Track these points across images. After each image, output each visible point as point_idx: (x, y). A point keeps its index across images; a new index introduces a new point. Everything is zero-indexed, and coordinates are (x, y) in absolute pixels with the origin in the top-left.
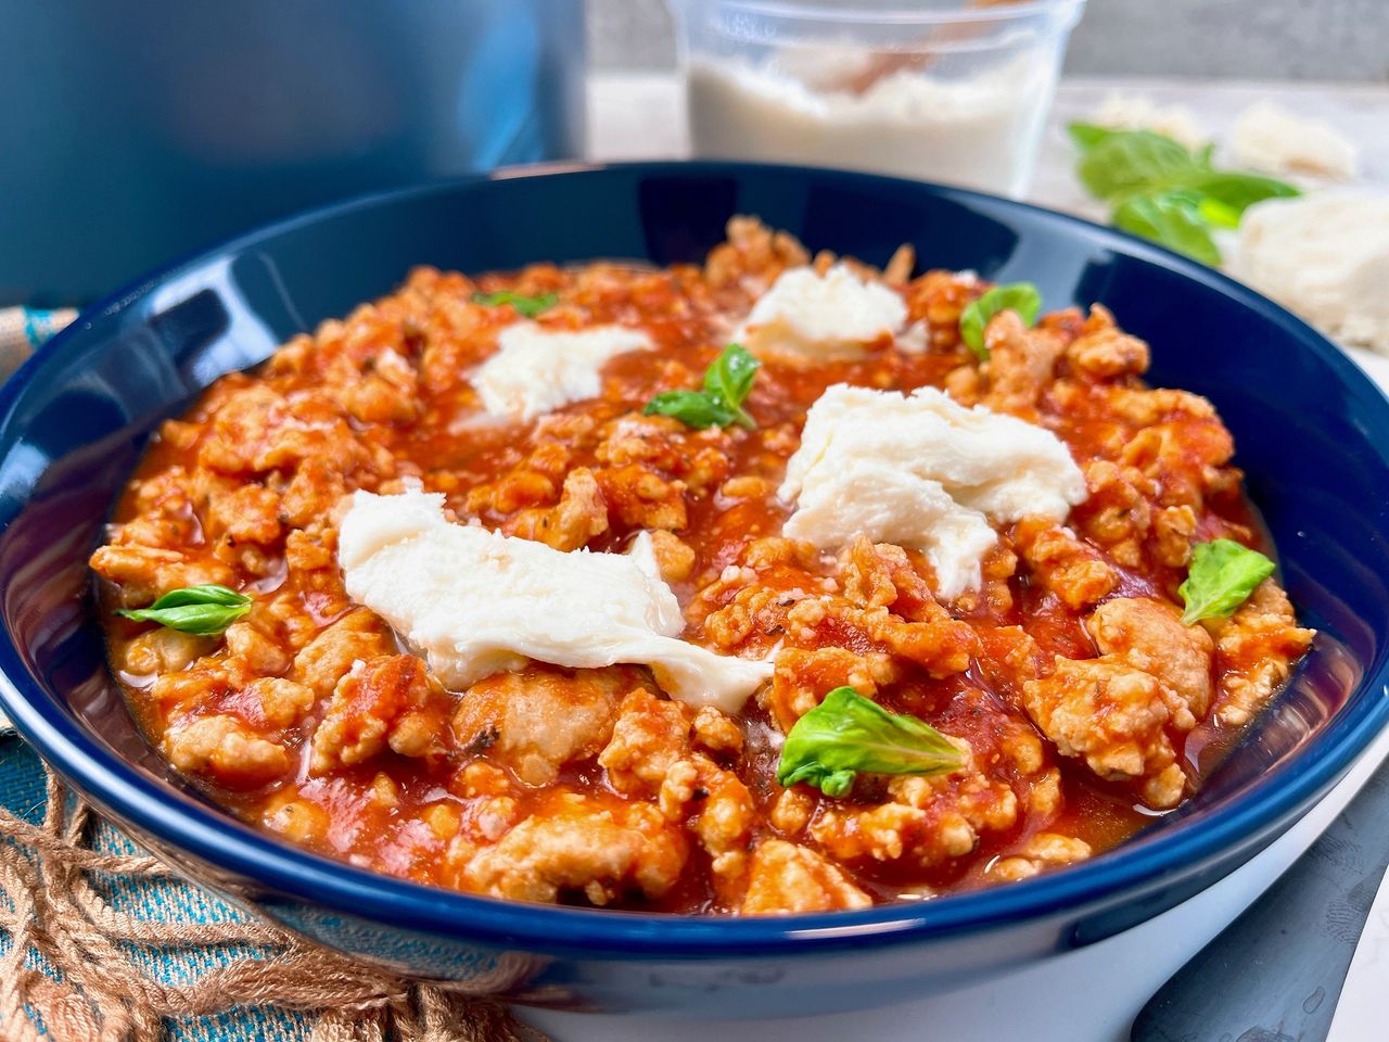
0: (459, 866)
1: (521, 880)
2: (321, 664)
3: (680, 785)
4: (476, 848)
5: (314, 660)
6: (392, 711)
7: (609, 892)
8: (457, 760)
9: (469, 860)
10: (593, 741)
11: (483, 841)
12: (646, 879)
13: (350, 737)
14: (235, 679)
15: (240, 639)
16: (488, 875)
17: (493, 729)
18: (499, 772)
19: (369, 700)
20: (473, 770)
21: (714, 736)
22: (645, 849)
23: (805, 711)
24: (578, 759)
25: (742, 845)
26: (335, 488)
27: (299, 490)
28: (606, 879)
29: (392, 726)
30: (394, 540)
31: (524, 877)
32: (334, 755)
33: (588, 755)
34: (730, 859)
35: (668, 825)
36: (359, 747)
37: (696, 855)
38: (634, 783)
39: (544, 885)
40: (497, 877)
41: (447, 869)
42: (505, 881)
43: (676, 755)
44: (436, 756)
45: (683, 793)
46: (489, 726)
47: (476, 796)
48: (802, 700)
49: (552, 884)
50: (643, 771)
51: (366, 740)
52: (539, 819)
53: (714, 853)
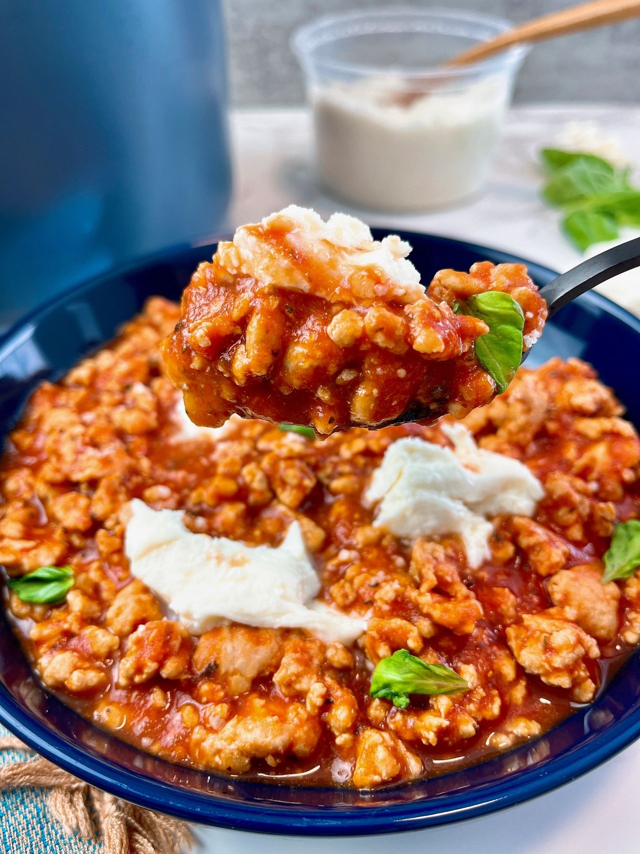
0: (198, 743)
1: (231, 755)
2: (122, 618)
3: (317, 697)
4: (207, 734)
5: (118, 615)
6: (161, 657)
7: (278, 761)
8: (197, 681)
9: (204, 740)
10: (270, 666)
11: (211, 730)
12: (298, 751)
13: (139, 670)
14: (75, 628)
15: (76, 601)
16: (213, 750)
17: (215, 662)
18: (219, 687)
19: (148, 652)
20: (204, 687)
21: (338, 662)
22: (297, 735)
23: (385, 657)
24: (262, 675)
25: (352, 731)
26: (122, 497)
27: (101, 499)
28: (276, 754)
29: (161, 665)
30: (158, 546)
31: (232, 753)
32: (131, 679)
33: (267, 673)
34: (345, 739)
35: (310, 718)
36: (144, 676)
37: (326, 735)
38: (292, 692)
39: (243, 758)
40: (218, 752)
41: (192, 745)
42: (223, 755)
43: (315, 678)
44: (186, 680)
45: (319, 702)
46: (213, 660)
47: (207, 702)
48: (383, 650)
49: (247, 757)
50: (298, 687)
51: (147, 673)
52: (240, 718)
53: (337, 733)
